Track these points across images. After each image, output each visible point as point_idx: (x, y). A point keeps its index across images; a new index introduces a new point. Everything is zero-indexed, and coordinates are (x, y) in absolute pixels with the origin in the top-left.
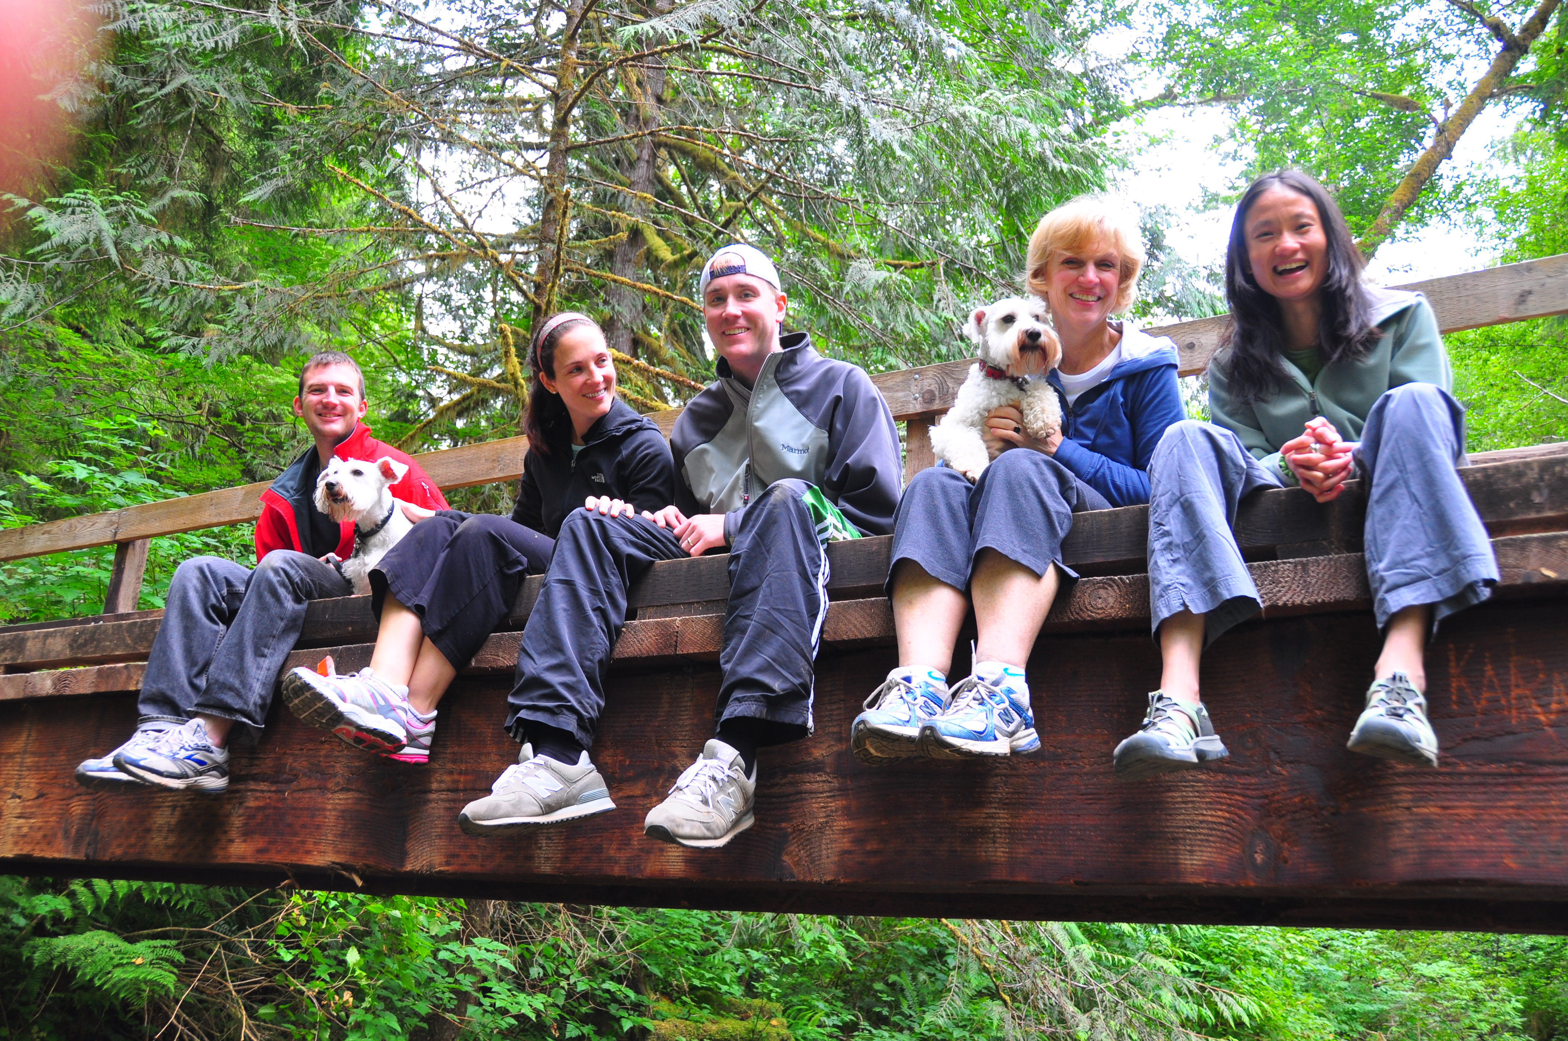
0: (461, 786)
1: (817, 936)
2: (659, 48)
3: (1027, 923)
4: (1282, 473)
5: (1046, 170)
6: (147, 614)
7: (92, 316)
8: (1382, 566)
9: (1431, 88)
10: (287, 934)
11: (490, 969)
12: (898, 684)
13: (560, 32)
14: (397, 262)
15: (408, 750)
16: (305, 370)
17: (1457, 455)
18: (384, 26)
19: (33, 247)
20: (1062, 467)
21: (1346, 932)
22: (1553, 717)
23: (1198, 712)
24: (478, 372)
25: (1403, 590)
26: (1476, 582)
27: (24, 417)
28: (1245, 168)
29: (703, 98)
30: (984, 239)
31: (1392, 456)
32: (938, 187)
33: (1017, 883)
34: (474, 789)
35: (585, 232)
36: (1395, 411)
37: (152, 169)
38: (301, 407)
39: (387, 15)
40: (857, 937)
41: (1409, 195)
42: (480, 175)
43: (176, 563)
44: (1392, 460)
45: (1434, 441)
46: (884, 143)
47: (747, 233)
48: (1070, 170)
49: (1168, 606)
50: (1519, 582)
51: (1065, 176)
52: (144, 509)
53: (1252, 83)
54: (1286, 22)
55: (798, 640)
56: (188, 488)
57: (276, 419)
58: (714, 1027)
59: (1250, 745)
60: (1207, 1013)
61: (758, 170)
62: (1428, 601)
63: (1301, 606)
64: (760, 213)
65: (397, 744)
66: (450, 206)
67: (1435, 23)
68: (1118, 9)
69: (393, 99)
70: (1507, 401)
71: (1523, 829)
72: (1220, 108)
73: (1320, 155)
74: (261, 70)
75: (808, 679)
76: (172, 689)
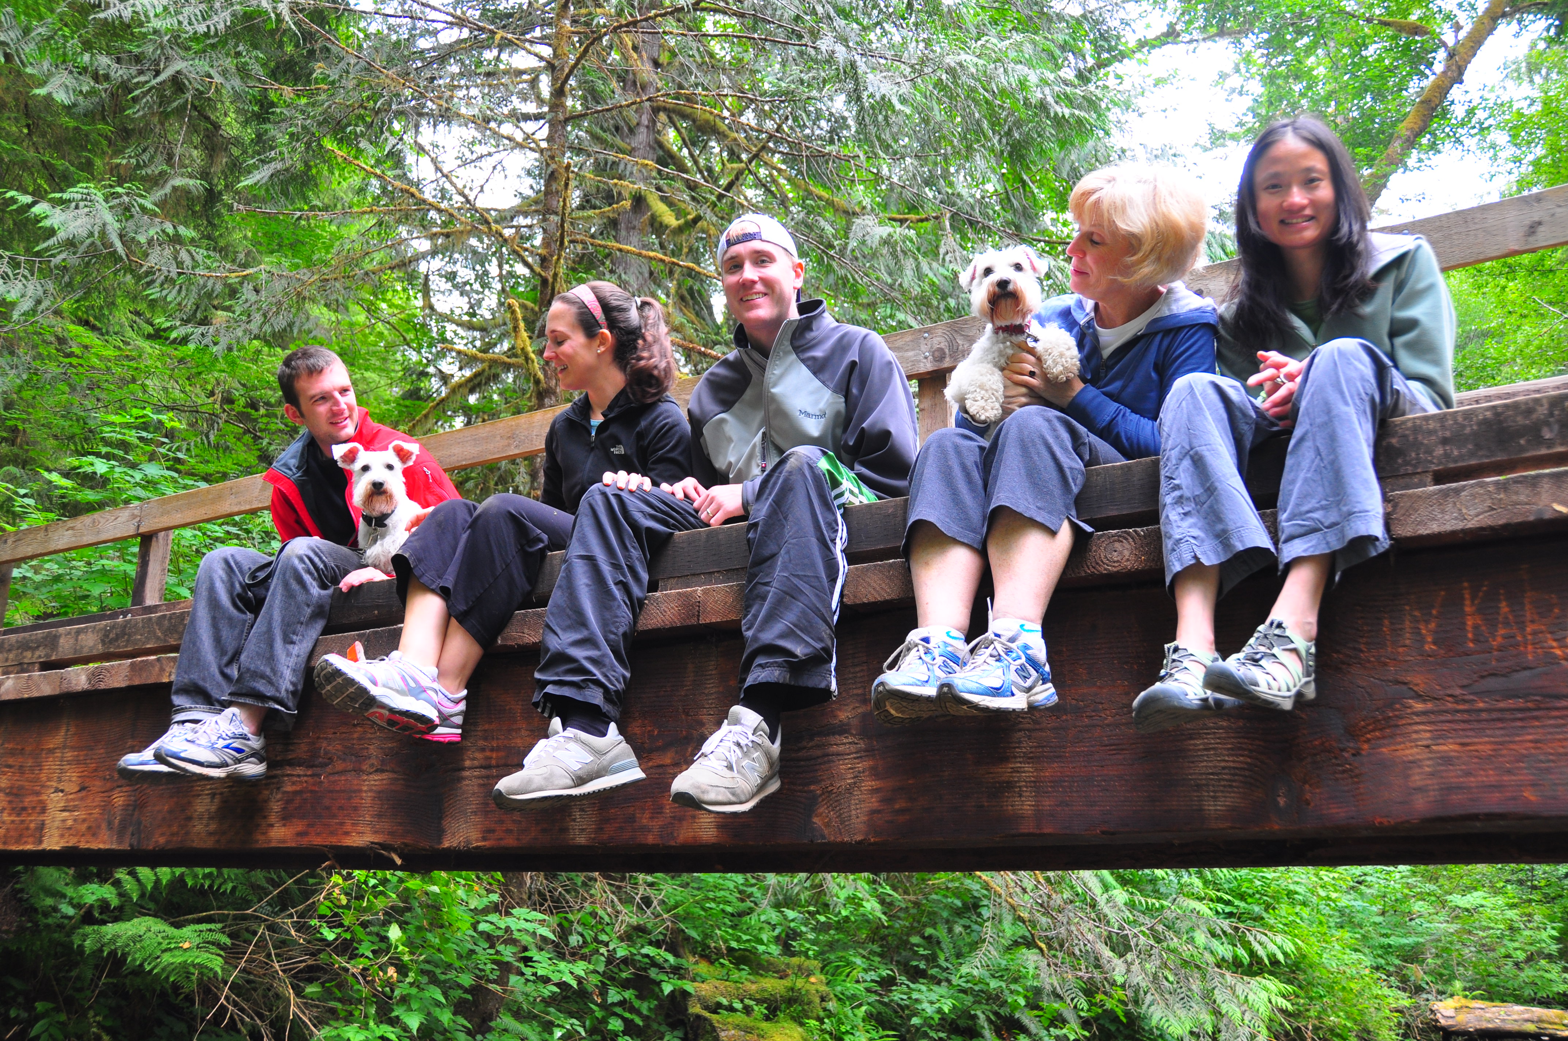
0: (494, 762)
1: (851, 892)
2: (653, 12)
3: (1060, 873)
5: (1047, 115)
6: (175, 606)
7: (101, 309)
9: (1440, 11)
10: (329, 914)
11: (530, 939)
12: (916, 645)
14: (402, 241)
15: (440, 730)
18: (375, 2)
19: (38, 243)
20: (1074, 422)
21: (1379, 867)
24: (488, 347)
25: (1297, 542)
27: (40, 414)
28: (1250, 103)
29: (699, 60)
30: (989, 188)
32: (939, 139)
33: (1044, 835)
34: (506, 765)
35: (588, 201)
37: (152, 159)
40: (891, 892)
41: (1420, 123)
42: (479, 150)
46: (883, 97)
48: (1072, 115)
49: (1180, 560)
50: (1532, 518)
51: (1067, 121)
52: (165, 501)
53: (1257, 16)
55: (819, 605)
56: (207, 478)
58: (754, 987)
60: (1242, 953)
61: (758, 130)
64: (763, 172)
65: (430, 725)
66: (451, 182)
69: (388, 77)
70: (1526, 328)
71: (1542, 762)
72: (1223, 43)
73: (1328, 87)
74: (254, 53)
75: (829, 643)
76: (204, 679)
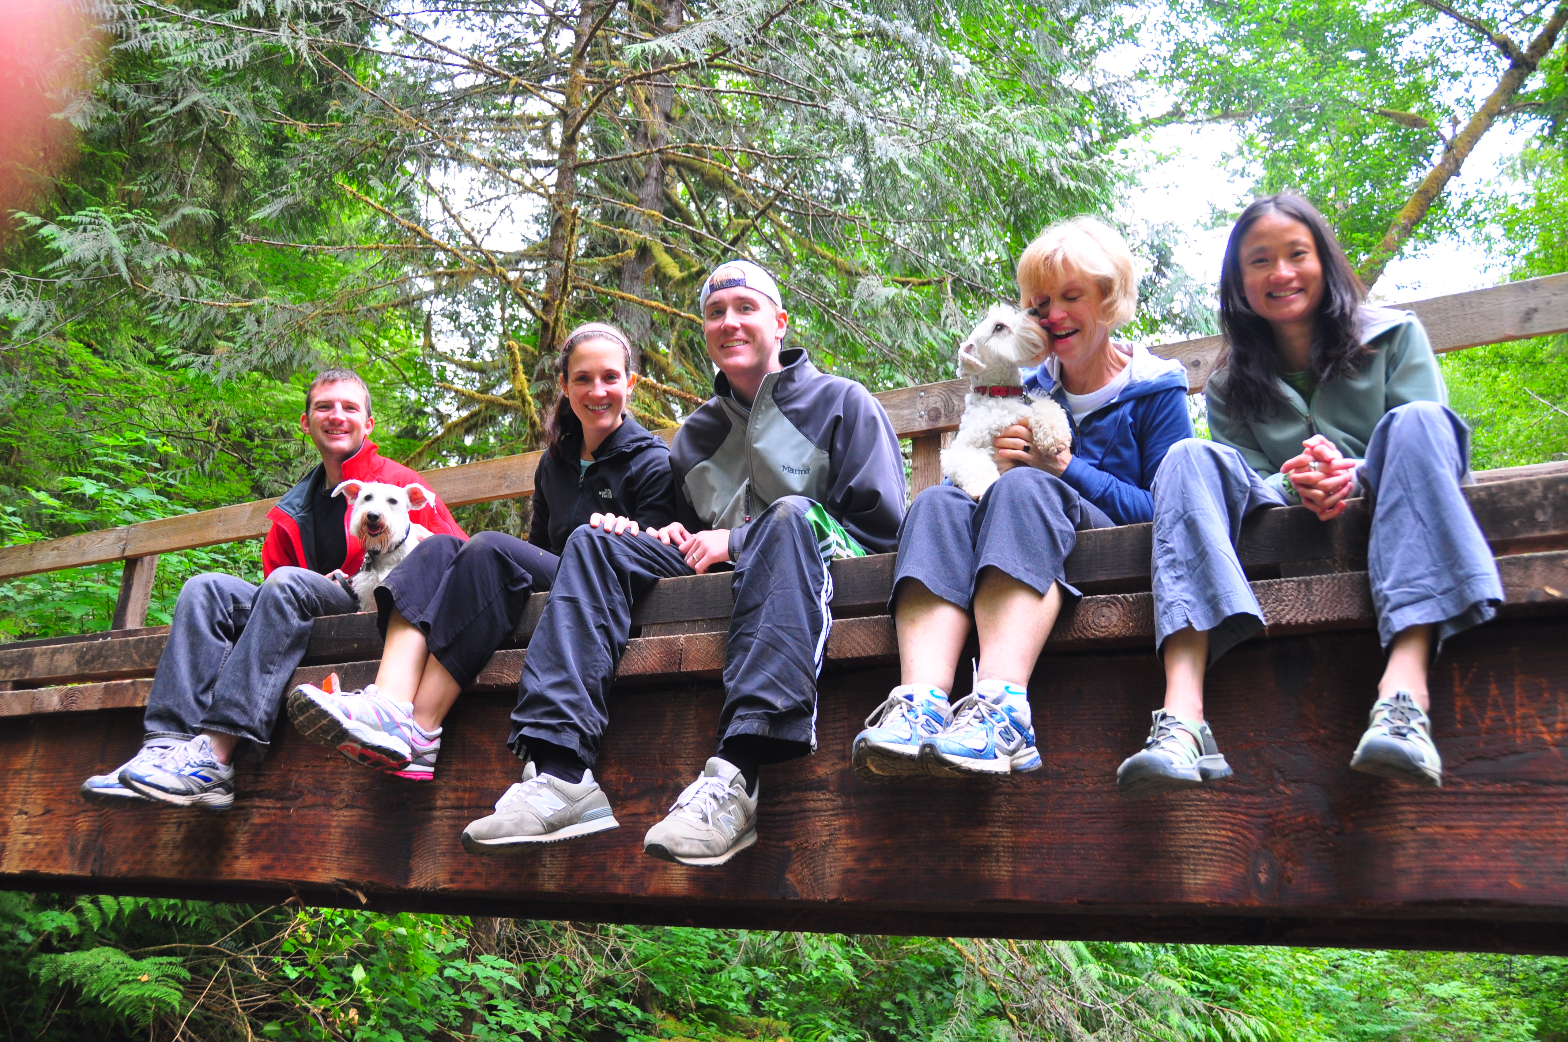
0: (466, 803)
1: (823, 954)
2: (667, 66)
3: (1034, 943)
4: (1285, 491)
5: (1053, 187)
6: (155, 630)
7: (103, 333)
8: (1386, 584)
9: (1439, 106)
10: (293, 951)
11: (496, 987)
12: (899, 702)
13: (569, 50)
14: (407, 279)
15: (412, 767)
16: (312, 387)
17: (1462, 474)
18: (394, 44)
19: (45, 264)
20: (1066, 485)
21: (1356, 951)
22: (1558, 736)
23: (1202, 731)
24: (486, 389)
25: (1407, 610)
26: (1481, 602)
27: (35, 433)
28: (1253, 185)
29: (711, 116)
30: (992, 256)
31: (1397, 475)
32: (946, 204)
33: (1019, 902)
34: (478, 807)
35: (593, 249)
36: (1399, 429)
37: (163, 187)
38: (308, 424)
39: (397, 34)
40: (864, 955)
41: (1418, 212)
42: (489, 193)
43: (184, 579)
44: (1397, 478)
45: (1438, 460)
46: (890, 161)
47: (755, 250)
48: (1077, 188)
49: (1171, 623)
50: (1523, 600)
51: (1072, 194)
52: (153, 525)
53: (1259, 100)
54: (1294, 39)
55: (801, 657)
56: (197, 505)
57: (286, 435)
59: (1253, 764)
60: (1215, 1033)
61: (766, 187)
62: (1432, 620)
63: (1305, 625)
64: (767, 229)
65: (402, 761)
66: (458, 223)
67: (1442, 41)
68: (1126, 27)
69: (402, 117)
70: (1516, 418)
71: (1528, 849)
72: (1228, 126)
73: (1328, 172)
74: (271, 88)
75: (811, 697)
76: (178, 706)
